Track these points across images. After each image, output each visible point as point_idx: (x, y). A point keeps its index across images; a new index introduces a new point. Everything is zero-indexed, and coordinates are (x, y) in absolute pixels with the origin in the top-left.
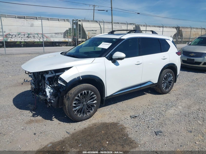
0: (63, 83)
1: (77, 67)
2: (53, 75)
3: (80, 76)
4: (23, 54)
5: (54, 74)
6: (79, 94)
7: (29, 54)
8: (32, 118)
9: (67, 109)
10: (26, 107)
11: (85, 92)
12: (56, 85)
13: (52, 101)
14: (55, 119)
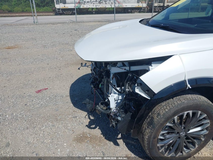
0: (146, 93)
1: (181, 55)
2: (125, 69)
3: (186, 81)
4: (93, 21)
5: (127, 68)
6: (176, 118)
7: (99, 21)
8: (87, 130)
9: (146, 142)
10: (83, 103)
11: (188, 114)
12: (128, 90)
13: (119, 118)
14: (120, 142)
